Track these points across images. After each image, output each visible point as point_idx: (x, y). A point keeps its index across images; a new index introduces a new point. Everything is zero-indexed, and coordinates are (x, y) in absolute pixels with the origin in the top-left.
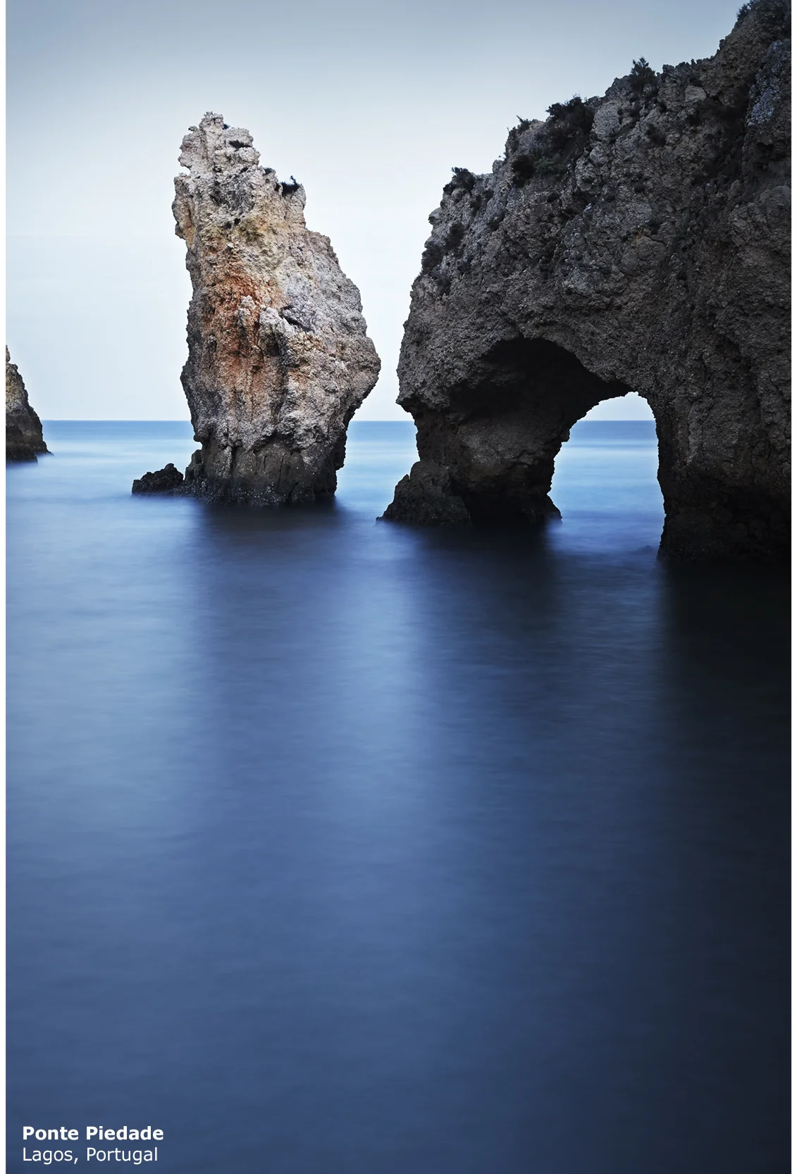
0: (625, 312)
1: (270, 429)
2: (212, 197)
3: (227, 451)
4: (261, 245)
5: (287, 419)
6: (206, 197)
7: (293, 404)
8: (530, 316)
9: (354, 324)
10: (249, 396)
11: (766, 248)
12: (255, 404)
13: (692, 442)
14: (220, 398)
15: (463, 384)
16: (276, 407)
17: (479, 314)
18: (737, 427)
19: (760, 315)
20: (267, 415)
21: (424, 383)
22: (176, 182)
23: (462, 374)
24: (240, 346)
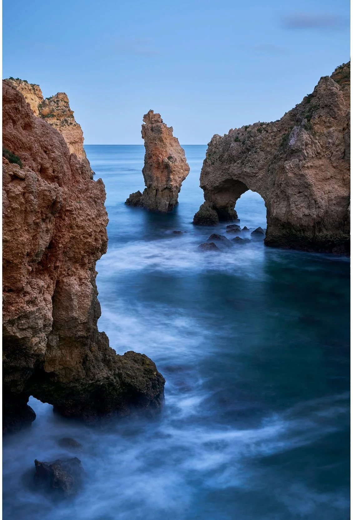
0: (258, 177)
1: (165, 186)
2: (151, 130)
3: (155, 191)
4: (163, 142)
5: (170, 185)
6: (149, 130)
7: (171, 181)
8: (235, 175)
9: (184, 160)
10: (160, 178)
11: (293, 173)
12: (162, 180)
13: (275, 212)
14: (153, 178)
15: (218, 186)
16: (167, 181)
17: (222, 172)
18: (285, 209)
19: (291, 187)
20: (165, 183)
21: (207, 184)
22: (142, 126)
23: (217, 185)
24: (158, 166)
